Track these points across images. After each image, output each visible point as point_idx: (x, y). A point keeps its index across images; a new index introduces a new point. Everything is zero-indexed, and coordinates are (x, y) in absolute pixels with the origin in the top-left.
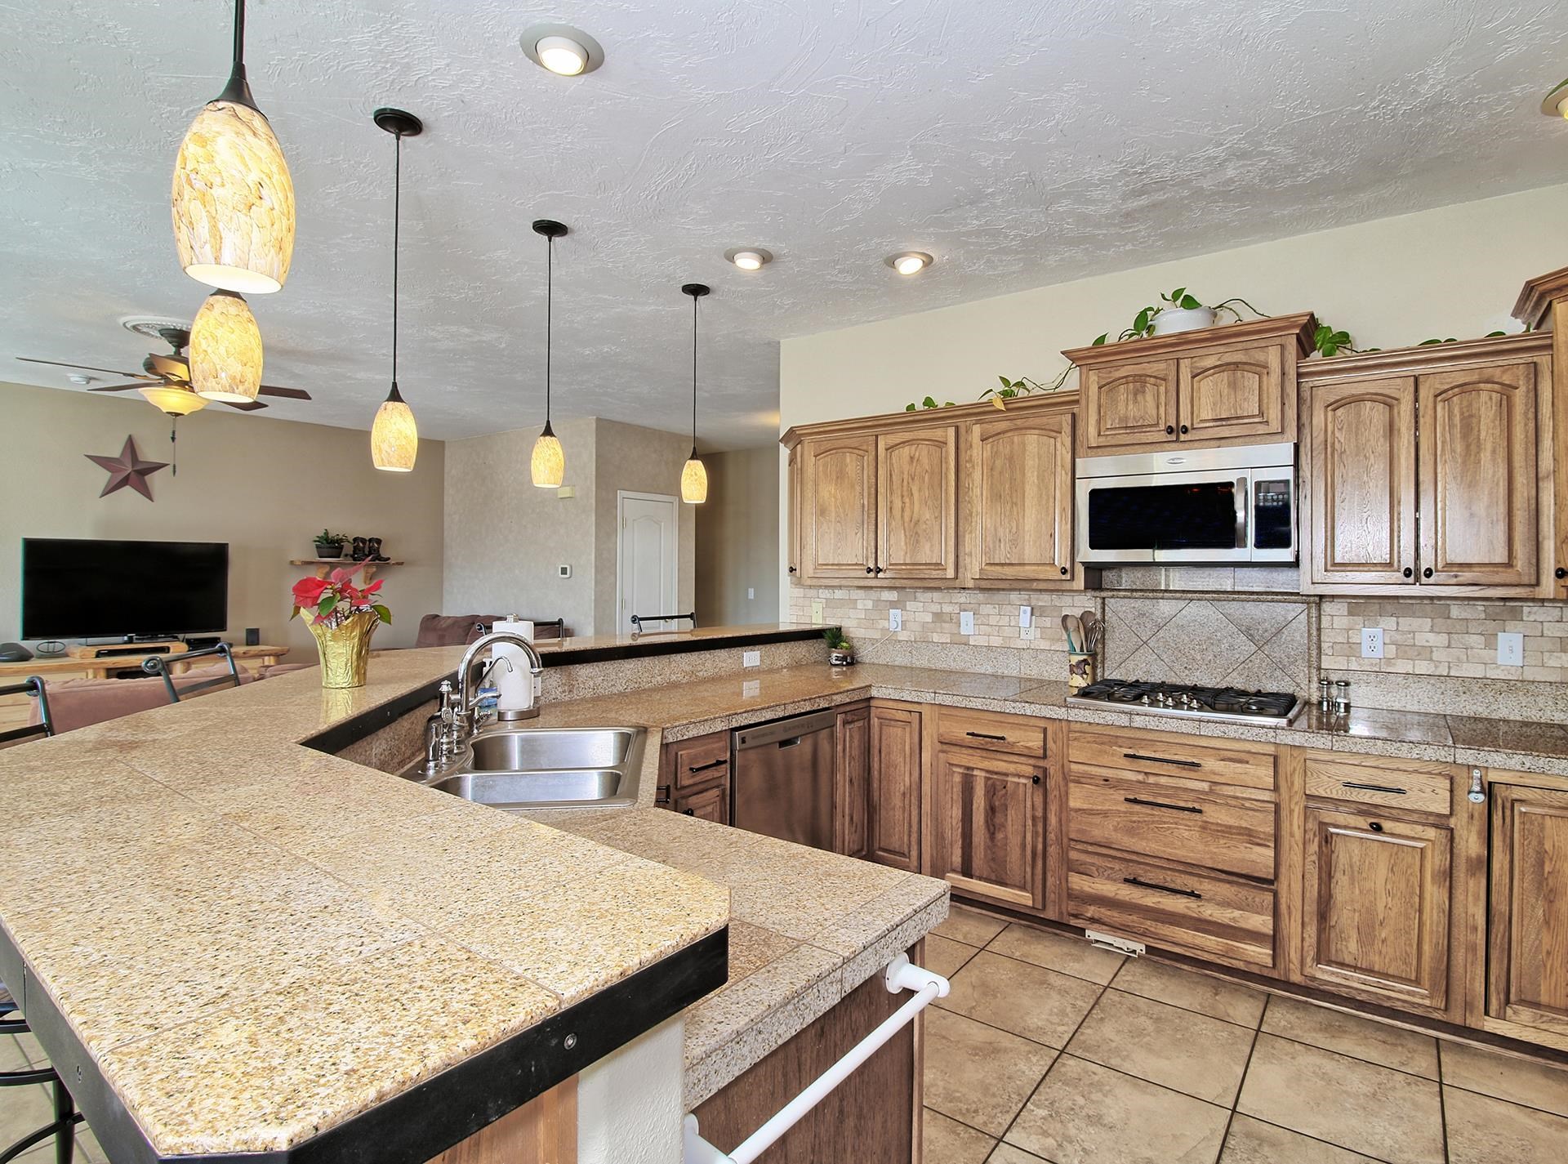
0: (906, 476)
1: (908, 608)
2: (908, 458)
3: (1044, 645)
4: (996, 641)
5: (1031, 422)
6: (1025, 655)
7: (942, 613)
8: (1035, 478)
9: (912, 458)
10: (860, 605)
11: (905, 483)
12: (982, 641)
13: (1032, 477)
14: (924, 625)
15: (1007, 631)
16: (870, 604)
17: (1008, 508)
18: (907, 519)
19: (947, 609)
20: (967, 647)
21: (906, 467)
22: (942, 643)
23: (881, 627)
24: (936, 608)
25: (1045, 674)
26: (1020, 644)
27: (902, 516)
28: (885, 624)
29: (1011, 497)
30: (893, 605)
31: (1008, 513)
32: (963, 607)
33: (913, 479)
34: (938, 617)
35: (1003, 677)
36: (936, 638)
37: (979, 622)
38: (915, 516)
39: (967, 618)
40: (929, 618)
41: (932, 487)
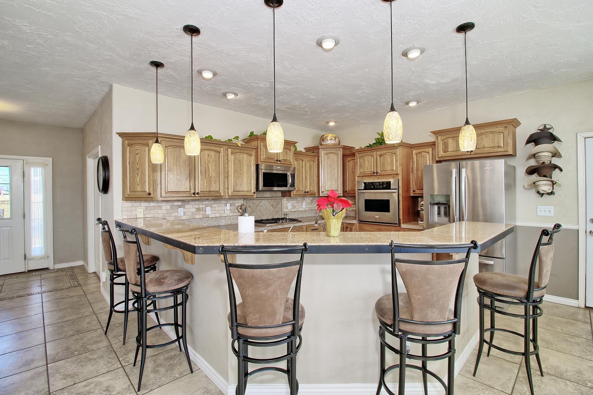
0: (206, 161)
1: (186, 207)
2: (207, 155)
3: (231, 214)
4: (217, 215)
5: (245, 151)
6: (227, 218)
7: (199, 208)
8: (246, 167)
9: (209, 155)
10: (164, 208)
11: (206, 163)
12: (213, 216)
13: (245, 167)
14: (192, 213)
15: (221, 212)
16: (169, 207)
17: (239, 175)
18: (207, 176)
19: (201, 206)
20: (209, 218)
21: (206, 158)
22: (200, 218)
23: (174, 215)
24: (197, 206)
25: (232, 223)
26: (225, 215)
27: (205, 175)
28: (176, 214)
29: (240, 172)
30: (180, 207)
31: (239, 176)
32: (207, 205)
33: (209, 162)
34: (198, 209)
35: (220, 226)
36: (197, 217)
37: (212, 210)
38: (210, 175)
39: (208, 209)
40: (194, 210)
41: (216, 166)
